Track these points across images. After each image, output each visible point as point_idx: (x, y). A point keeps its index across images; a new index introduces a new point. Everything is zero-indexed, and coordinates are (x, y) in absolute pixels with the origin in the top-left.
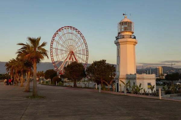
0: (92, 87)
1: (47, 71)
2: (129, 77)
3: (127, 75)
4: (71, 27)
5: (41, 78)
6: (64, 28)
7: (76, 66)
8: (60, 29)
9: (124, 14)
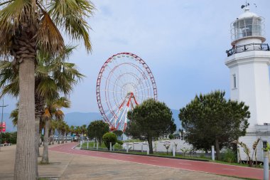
0: (181, 151)
1: (93, 123)
2: (265, 131)
3: (257, 125)
4: (128, 54)
5: (82, 136)
6: (116, 57)
7: (153, 108)
8: (110, 59)
9: (243, 7)
